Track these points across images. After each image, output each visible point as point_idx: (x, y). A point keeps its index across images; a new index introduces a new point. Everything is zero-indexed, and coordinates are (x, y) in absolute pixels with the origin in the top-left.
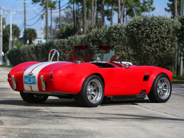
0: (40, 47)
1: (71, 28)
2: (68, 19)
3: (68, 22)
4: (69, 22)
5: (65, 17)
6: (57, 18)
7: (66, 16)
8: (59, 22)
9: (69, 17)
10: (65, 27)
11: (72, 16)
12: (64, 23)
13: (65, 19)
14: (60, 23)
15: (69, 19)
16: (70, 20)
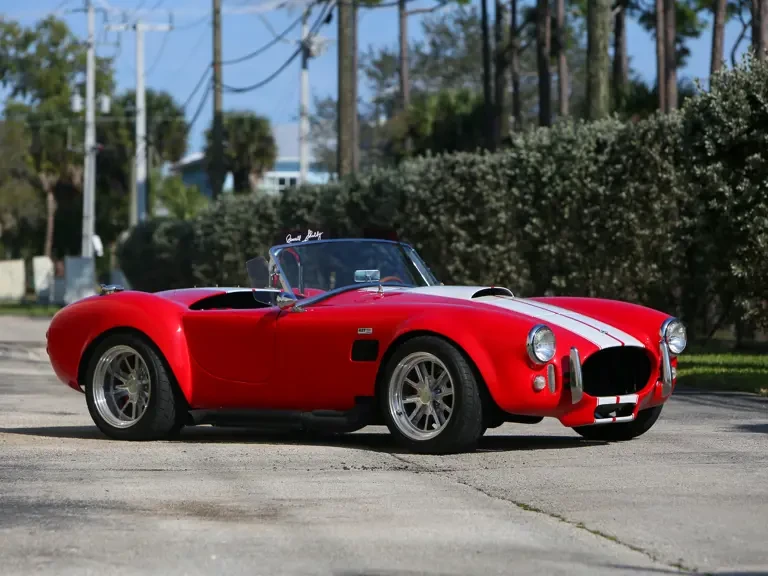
0: (309, 207)
1: (465, 109)
2: (440, 61)
3: (440, 79)
4: (449, 79)
5: (427, 49)
6: (385, 56)
7: (433, 44)
8: (394, 80)
9: (449, 53)
10: (434, 102)
11: (461, 44)
12: (420, 84)
13: (424, 59)
14: (401, 83)
15: (448, 60)
16: (451, 69)
